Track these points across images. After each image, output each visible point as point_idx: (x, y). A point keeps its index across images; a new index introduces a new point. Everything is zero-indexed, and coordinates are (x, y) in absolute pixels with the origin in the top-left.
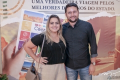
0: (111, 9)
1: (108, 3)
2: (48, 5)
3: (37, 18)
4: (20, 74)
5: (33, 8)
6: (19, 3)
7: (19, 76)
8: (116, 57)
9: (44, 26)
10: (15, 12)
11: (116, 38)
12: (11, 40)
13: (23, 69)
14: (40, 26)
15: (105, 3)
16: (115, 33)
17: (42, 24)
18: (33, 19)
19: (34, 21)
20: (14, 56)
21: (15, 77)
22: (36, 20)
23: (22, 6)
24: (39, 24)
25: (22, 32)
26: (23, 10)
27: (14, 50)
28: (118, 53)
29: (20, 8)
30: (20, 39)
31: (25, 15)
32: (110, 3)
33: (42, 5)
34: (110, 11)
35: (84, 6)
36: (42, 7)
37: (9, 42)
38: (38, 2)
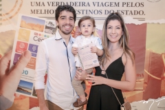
0: (139, 13)
1: (134, 5)
2: (50, 8)
3: (36, 26)
4: (15, 95)
5: (33, 12)
6: (15, 6)
7: (14, 97)
8: (145, 83)
9: (45, 36)
10: (11, 18)
11: (147, 55)
12: (5, 51)
13: (19, 89)
14: (40, 35)
15: (130, 5)
16: (144, 48)
17: (43, 33)
18: (32, 27)
19: (33, 29)
20: (8, 72)
21: (9, 99)
22: (35, 28)
23: (19, 9)
24: (39, 33)
25: (19, 43)
26: (20, 16)
27: (9, 64)
28: (149, 77)
29: (16, 13)
30: (16, 51)
31: (22, 21)
32: (138, 4)
33: (43, 8)
34: (138, 16)
35: (99, 9)
36: (43, 12)
37: (3, 55)
38: (38, 4)
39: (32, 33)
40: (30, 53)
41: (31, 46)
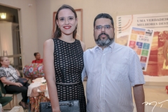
2: (149, 22)
5: (138, 25)
6: (128, 23)
10: (126, 29)
17: (144, 36)
18: (138, 33)
23: (131, 24)
25: (131, 42)
29: (129, 26)
31: (133, 30)
33: (144, 23)
38: (142, 21)
39: (138, 36)
40: (137, 46)
41: (138, 43)
